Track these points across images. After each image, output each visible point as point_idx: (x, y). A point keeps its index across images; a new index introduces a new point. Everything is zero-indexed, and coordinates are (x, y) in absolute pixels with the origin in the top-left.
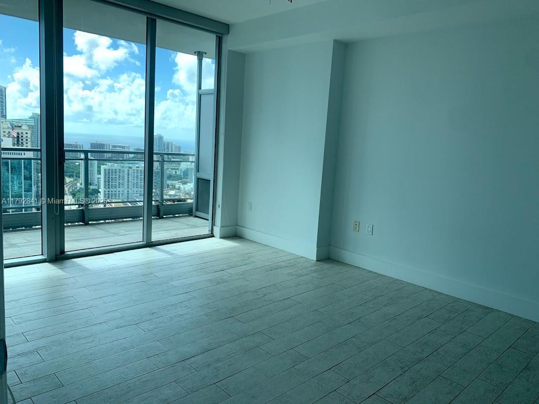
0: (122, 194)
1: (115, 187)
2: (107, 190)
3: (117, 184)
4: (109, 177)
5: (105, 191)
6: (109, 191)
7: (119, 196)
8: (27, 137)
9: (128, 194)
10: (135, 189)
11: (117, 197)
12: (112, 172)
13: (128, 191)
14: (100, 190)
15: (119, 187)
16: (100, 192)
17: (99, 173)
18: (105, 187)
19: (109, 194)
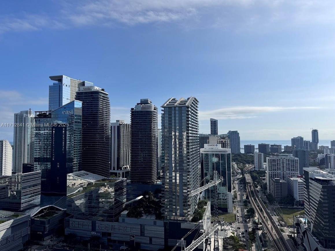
0: (280, 175)
1: (275, 170)
2: (270, 172)
3: (276, 168)
4: (271, 164)
5: (269, 173)
6: (271, 173)
7: (278, 176)
8: (228, 143)
9: (283, 175)
10: (288, 172)
11: (277, 176)
12: (273, 161)
13: (283, 173)
14: (266, 172)
15: (278, 170)
16: (266, 173)
17: (265, 161)
18: (269, 170)
19: (272, 174)
